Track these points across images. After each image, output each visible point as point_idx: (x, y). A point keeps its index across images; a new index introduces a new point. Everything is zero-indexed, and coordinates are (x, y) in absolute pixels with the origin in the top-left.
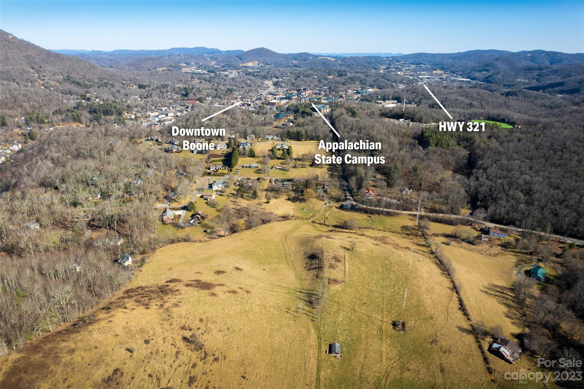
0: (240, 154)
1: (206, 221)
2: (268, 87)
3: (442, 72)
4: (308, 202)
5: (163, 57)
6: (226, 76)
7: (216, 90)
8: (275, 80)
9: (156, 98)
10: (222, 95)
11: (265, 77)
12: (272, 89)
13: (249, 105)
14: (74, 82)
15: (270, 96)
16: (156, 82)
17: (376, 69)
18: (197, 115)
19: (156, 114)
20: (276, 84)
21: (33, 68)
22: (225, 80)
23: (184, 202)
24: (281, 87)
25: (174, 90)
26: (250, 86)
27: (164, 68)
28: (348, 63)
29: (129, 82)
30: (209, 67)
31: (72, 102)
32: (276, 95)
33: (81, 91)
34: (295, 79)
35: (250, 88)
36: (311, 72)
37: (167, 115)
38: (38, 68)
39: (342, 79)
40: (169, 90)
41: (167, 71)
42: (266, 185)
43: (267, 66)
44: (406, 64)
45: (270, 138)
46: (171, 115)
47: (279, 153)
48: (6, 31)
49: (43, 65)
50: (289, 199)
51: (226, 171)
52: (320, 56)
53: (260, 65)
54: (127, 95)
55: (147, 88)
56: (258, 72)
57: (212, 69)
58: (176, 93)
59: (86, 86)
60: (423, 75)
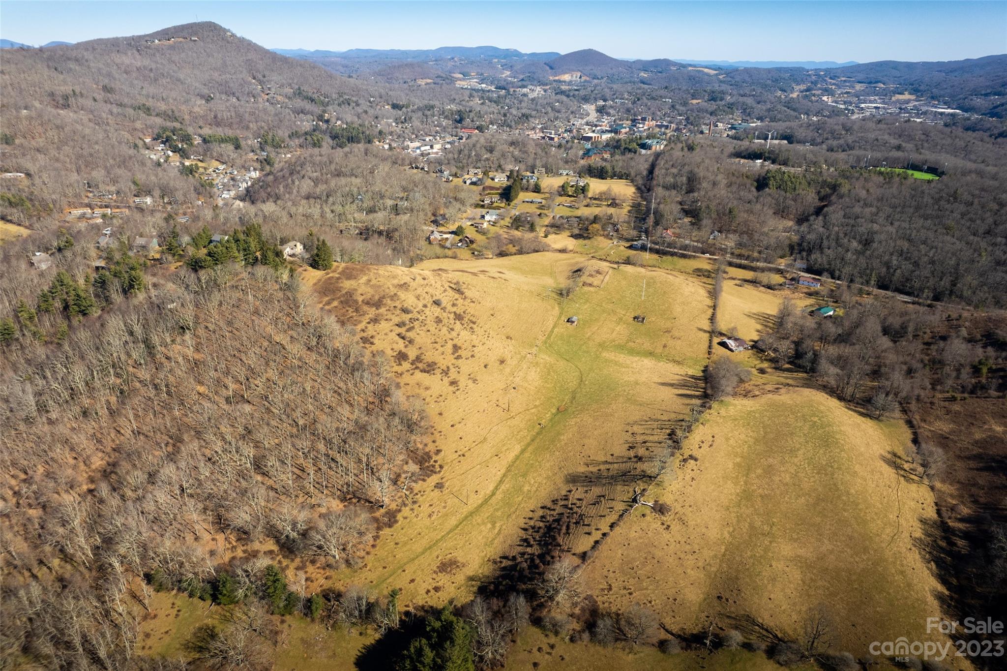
0: (522, 189)
1: (474, 246)
2: (588, 115)
3: (913, 97)
4: (592, 240)
5: (426, 63)
6: (525, 95)
7: (505, 115)
8: (601, 103)
9: (416, 123)
10: (513, 123)
11: (586, 99)
12: (593, 116)
13: (552, 139)
14: (307, 98)
15: (587, 128)
16: (417, 101)
17: (785, 91)
18: (474, 146)
19: (417, 144)
20: (601, 110)
21: (254, 78)
22: (521, 102)
23: (453, 228)
24: (608, 114)
25: (443, 113)
26: (559, 112)
27: (429, 81)
28: (738, 78)
29: (379, 100)
30: (498, 81)
31: (306, 124)
32: (596, 126)
33: (318, 110)
34: (634, 103)
35: (557, 114)
36: (662, 92)
37: (432, 147)
38: (262, 78)
39: (713, 106)
40: (436, 113)
41: (433, 86)
42: (547, 221)
43: (596, 81)
44: (849, 81)
45: (565, 173)
46: (437, 147)
47: (570, 191)
48: (224, 26)
49: (267, 73)
50: (572, 236)
51: (503, 205)
52: (690, 65)
53: (583, 78)
54: (377, 118)
55: (404, 109)
56: (576, 90)
57: (503, 83)
58: (446, 117)
59: (322, 103)
60: (871, 102)
